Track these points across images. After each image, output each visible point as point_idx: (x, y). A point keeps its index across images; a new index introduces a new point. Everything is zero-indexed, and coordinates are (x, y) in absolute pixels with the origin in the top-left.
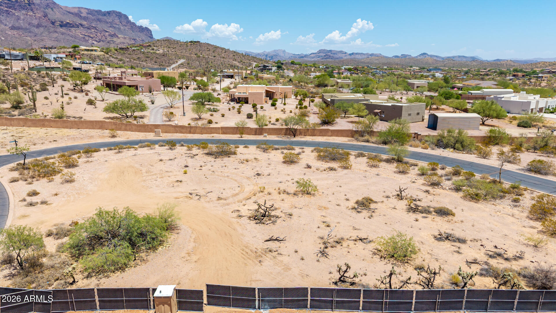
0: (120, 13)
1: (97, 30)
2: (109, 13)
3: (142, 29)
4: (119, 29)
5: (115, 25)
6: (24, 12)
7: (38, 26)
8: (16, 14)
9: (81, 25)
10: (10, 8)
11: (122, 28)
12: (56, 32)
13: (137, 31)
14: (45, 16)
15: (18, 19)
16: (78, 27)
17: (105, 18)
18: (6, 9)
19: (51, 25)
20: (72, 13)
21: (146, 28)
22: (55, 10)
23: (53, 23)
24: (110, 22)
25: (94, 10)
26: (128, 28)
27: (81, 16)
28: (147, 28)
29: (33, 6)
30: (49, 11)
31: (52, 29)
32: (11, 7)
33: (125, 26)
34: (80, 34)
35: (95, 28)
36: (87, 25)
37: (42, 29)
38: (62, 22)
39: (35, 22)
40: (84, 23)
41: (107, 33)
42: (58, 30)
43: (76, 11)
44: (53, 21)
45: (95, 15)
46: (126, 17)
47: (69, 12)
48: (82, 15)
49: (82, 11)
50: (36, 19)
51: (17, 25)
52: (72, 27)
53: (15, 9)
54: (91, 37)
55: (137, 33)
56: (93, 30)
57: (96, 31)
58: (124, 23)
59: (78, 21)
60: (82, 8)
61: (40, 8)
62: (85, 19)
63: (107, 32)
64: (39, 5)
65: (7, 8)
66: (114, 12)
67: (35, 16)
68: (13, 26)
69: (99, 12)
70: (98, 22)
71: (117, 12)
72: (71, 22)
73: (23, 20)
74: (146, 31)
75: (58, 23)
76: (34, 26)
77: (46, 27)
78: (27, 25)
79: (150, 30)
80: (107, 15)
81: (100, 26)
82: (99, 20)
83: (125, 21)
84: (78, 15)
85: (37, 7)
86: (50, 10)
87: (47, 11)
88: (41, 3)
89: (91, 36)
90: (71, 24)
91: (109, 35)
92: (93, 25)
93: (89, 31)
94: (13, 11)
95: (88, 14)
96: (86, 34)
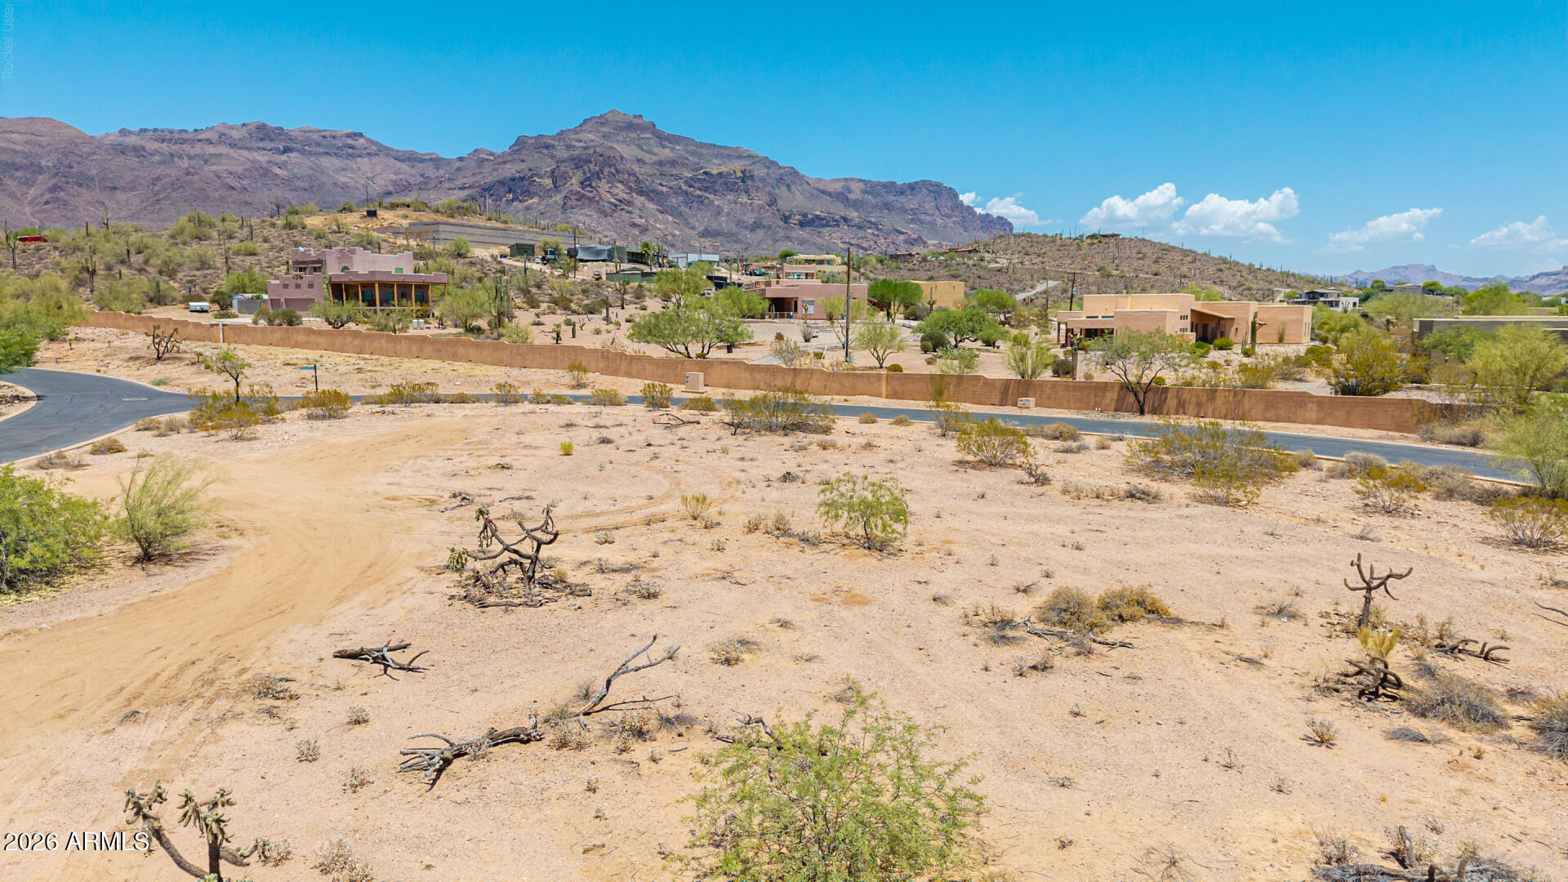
0: (938, 185)
1: (878, 229)
2: (912, 187)
3: (990, 222)
4: (933, 224)
5: (923, 217)
6: (730, 197)
7: (756, 226)
8: (716, 203)
9: (845, 219)
10: (706, 189)
11: (939, 221)
12: (788, 238)
13: (974, 229)
14: (772, 202)
15: (719, 212)
16: (839, 226)
17: (902, 199)
18: (698, 192)
19: (781, 223)
20: (829, 194)
21: (1000, 218)
22: (793, 188)
23: (786, 219)
24: (911, 210)
25: (879, 184)
26: (954, 223)
27: (847, 199)
28: (1002, 218)
29: (749, 183)
30: (782, 192)
31: (782, 233)
32: (708, 188)
33: (949, 216)
34: (838, 242)
35: (875, 225)
36: (857, 220)
37: (760, 233)
38: (805, 215)
39: (750, 218)
40: (853, 214)
41: (902, 237)
42: (793, 234)
43: (838, 187)
44: (787, 214)
45: (879, 195)
46: (953, 195)
47: (823, 192)
48: (851, 196)
49: (853, 186)
50: (752, 210)
51: (714, 226)
52: (824, 226)
53: (715, 192)
54: (862, 248)
55: (975, 232)
56: (870, 231)
57: (876, 232)
58: (946, 210)
59: (840, 210)
60: (852, 180)
61: (765, 186)
62: (857, 205)
63: (902, 233)
64: (762, 180)
65: (700, 190)
66: (924, 183)
67: (751, 204)
68: (706, 229)
69: (889, 187)
70: (885, 211)
71: (932, 184)
72: (823, 215)
73: (728, 214)
74: (998, 227)
75: (798, 217)
76: (746, 228)
77: (770, 227)
78: (732, 225)
79: (1010, 224)
80: (908, 193)
81: (888, 220)
82: (887, 206)
83: (949, 204)
84: (842, 197)
85: (758, 183)
86: (784, 188)
87: (777, 191)
88: (768, 174)
89: (865, 245)
90: (823, 219)
91: (906, 242)
92: (873, 220)
93: (861, 233)
94: (711, 197)
95: (864, 192)
96: (853, 242)
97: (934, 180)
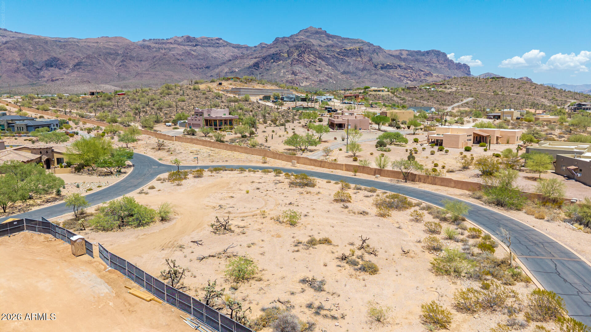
0: (438, 51)
1: (413, 70)
2: (428, 53)
3: (460, 66)
4: (436, 67)
5: (432, 64)
6: (354, 58)
7: (363, 70)
8: (348, 61)
9: (399, 66)
10: (345, 56)
11: (439, 66)
12: (376, 74)
13: (453, 69)
14: (370, 60)
15: (349, 64)
16: (396, 68)
17: (423, 57)
18: (342, 57)
19: (374, 68)
20: (393, 56)
21: (464, 64)
22: (379, 54)
23: (376, 66)
24: (427, 62)
25: (414, 51)
26: (445, 66)
27: (401, 58)
28: (465, 65)
29: (362, 53)
30: (375, 56)
31: (373, 72)
32: (345, 55)
33: (442, 64)
34: (396, 75)
35: (411, 68)
36: (404, 66)
37: (365, 72)
38: (383, 65)
39: (361, 66)
40: (403, 64)
41: (422, 73)
42: (378, 72)
43: (397, 53)
44: (376, 64)
45: (414, 56)
46: (445, 55)
47: (391, 55)
48: (402, 57)
49: (403, 53)
50: (362, 63)
51: (347, 70)
52: (391, 69)
53: (348, 57)
54: (406, 77)
55: (453, 70)
56: (409, 70)
57: (412, 71)
58: (441, 62)
59: (397, 62)
60: (403, 50)
61: (368, 54)
62: (404, 60)
63: (423, 71)
64: (367, 51)
65: (342, 56)
66: (433, 51)
67: (362, 61)
68: (344, 71)
69: (418, 53)
70: (416, 62)
71: (436, 51)
72: (391, 64)
73: (353, 65)
74: (463, 68)
75: (380, 65)
76: (359, 70)
77: (369, 70)
78: (354, 69)
79: (468, 67)
80: (426, 55)
81: (417, 66)
82: (417, 60)
83: (443, 59)
84: (398, 57)
85: (366, 53)
86: (375, 54)
87: (373, 55)
88: (369, 49)
89: (407, 76)
90: (390, 66)
91: (424, 74)
92: (411, 66)
93: (406, 71)
94: (347, 58)
95: (408, 55)
96: (402, 75)
97: (437, 49)
